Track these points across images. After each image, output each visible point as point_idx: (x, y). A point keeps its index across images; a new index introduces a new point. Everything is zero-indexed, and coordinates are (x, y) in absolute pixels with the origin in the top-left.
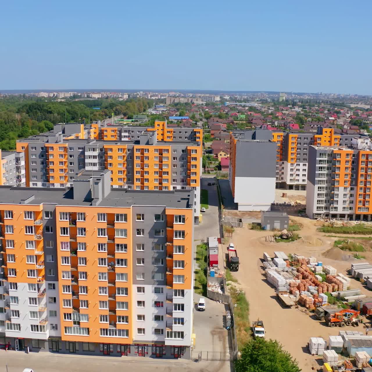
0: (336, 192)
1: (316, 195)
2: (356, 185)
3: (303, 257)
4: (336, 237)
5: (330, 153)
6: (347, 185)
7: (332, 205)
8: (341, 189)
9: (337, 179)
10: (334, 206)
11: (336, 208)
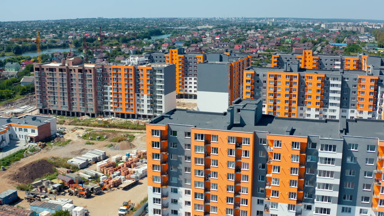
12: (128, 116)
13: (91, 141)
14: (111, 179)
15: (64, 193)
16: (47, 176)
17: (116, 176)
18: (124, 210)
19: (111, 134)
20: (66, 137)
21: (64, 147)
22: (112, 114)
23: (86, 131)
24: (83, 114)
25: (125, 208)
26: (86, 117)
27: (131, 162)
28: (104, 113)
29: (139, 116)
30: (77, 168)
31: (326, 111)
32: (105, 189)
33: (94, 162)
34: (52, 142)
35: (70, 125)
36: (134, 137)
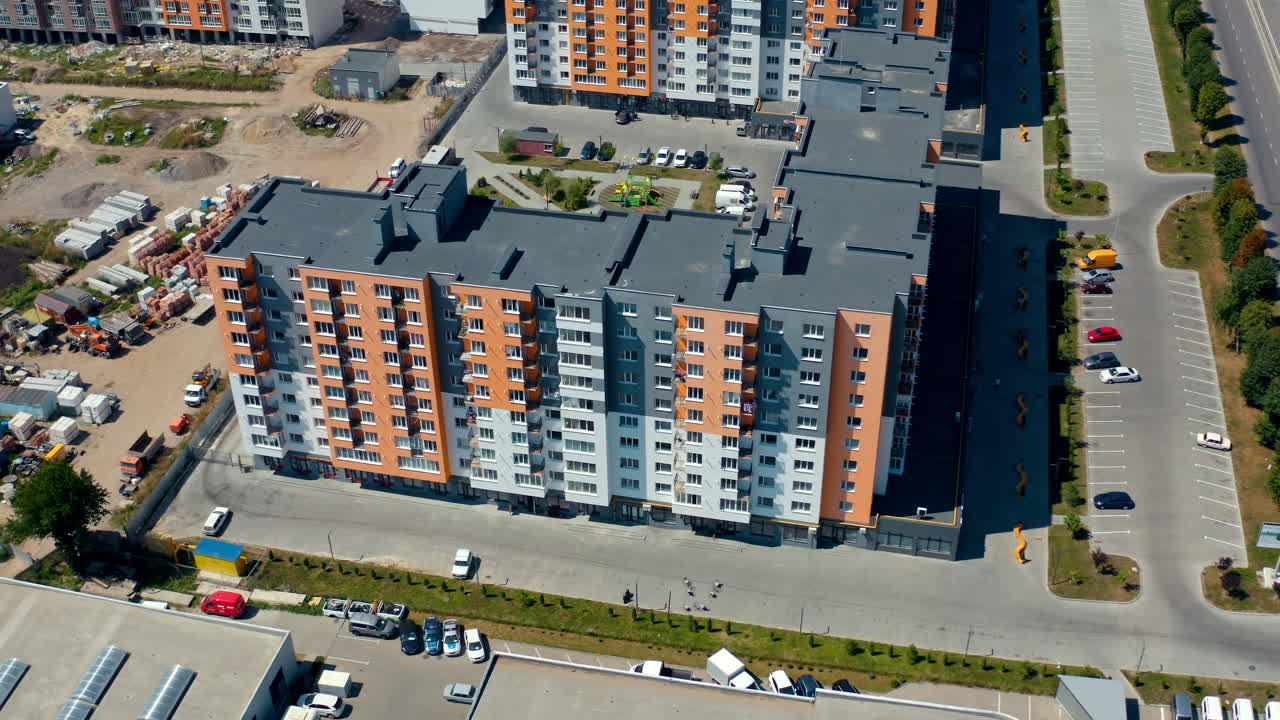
12: (210, 38)
13: (112, 151)
14: (165, 293)
15: (55, 346)
16: (11, 292)
17: (178, 281)
18: (195, 393)
19: (162, 114)
20: (46, 138)
21: (41, 180)
22: (165, 31)
23: (96, 109)
24: (84, 38)
25: (197, 388)
26: (91, 48)
27: (213, 231)
28: (143, 31)
29: (240, 38)
30: (81, 258)
31: (726, 42)
32: (153, 326)
33: (122, 232)
34: (9, 164)
35: (48, 81)
36: (225, 123)
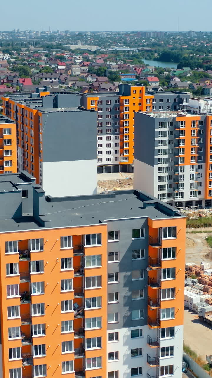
0: (181, 173)
1: (156, 179)
2: (205, 161)
3: (194, 264)
4: (201, 232)
5: (170, 122)
6: (194, 162)
7: (176, 190)
8: (187, 168)
9: (181, 155)
10: (179, 192)
11: (182, 194)
